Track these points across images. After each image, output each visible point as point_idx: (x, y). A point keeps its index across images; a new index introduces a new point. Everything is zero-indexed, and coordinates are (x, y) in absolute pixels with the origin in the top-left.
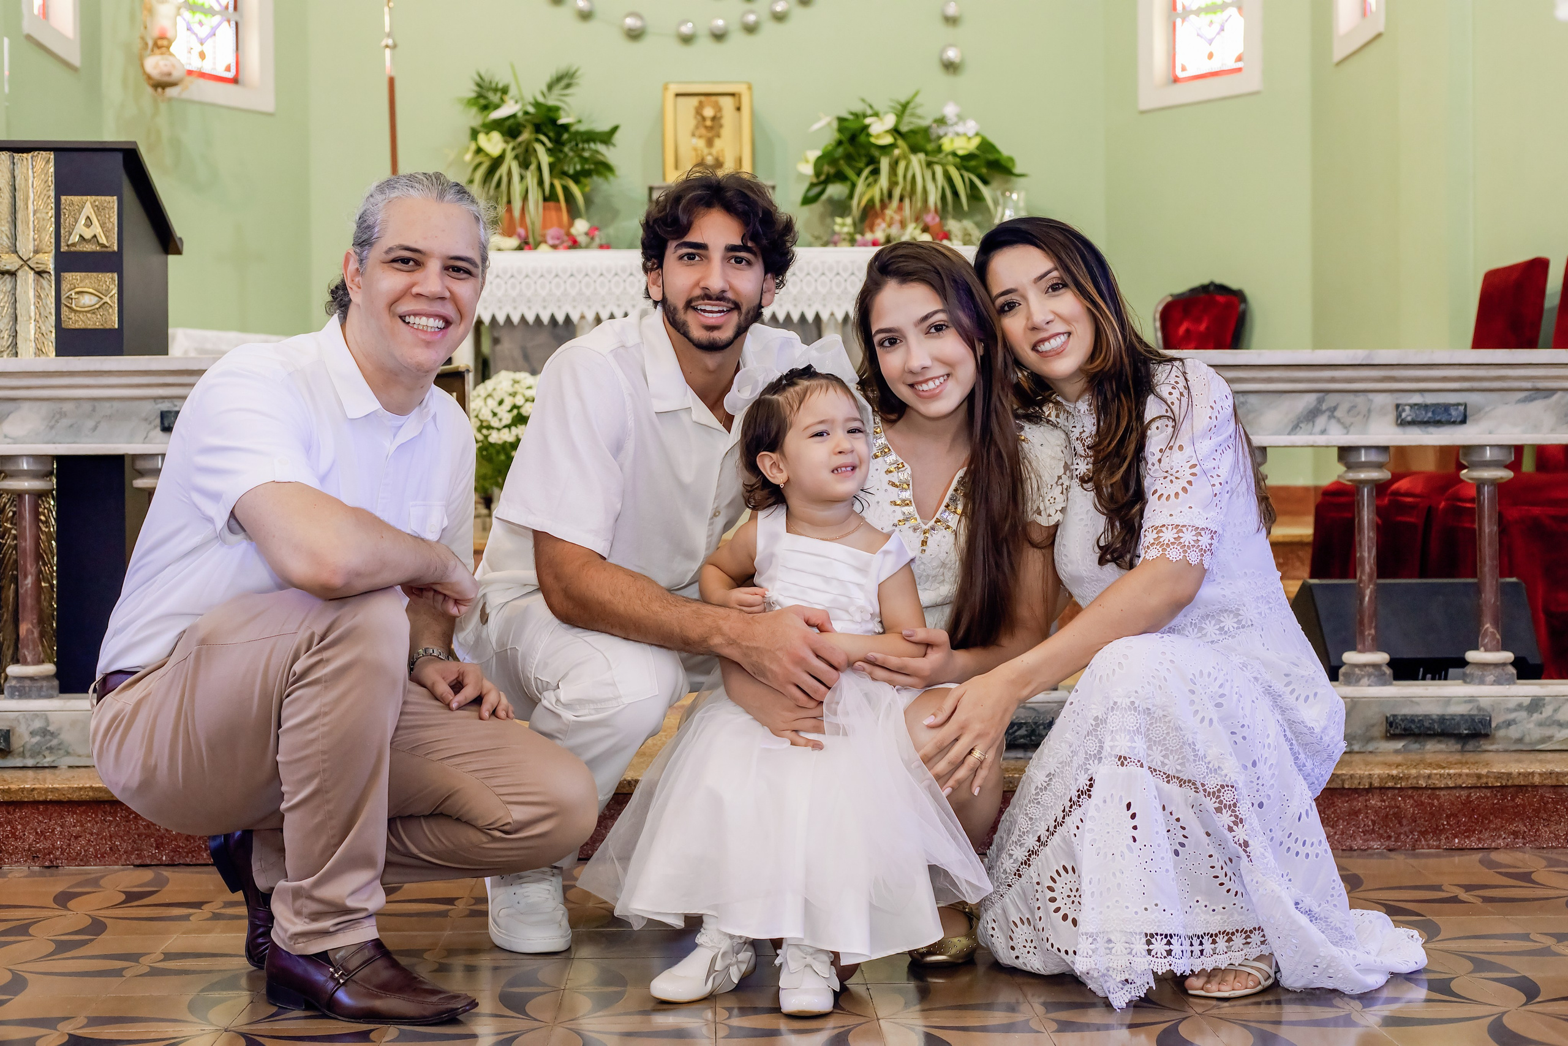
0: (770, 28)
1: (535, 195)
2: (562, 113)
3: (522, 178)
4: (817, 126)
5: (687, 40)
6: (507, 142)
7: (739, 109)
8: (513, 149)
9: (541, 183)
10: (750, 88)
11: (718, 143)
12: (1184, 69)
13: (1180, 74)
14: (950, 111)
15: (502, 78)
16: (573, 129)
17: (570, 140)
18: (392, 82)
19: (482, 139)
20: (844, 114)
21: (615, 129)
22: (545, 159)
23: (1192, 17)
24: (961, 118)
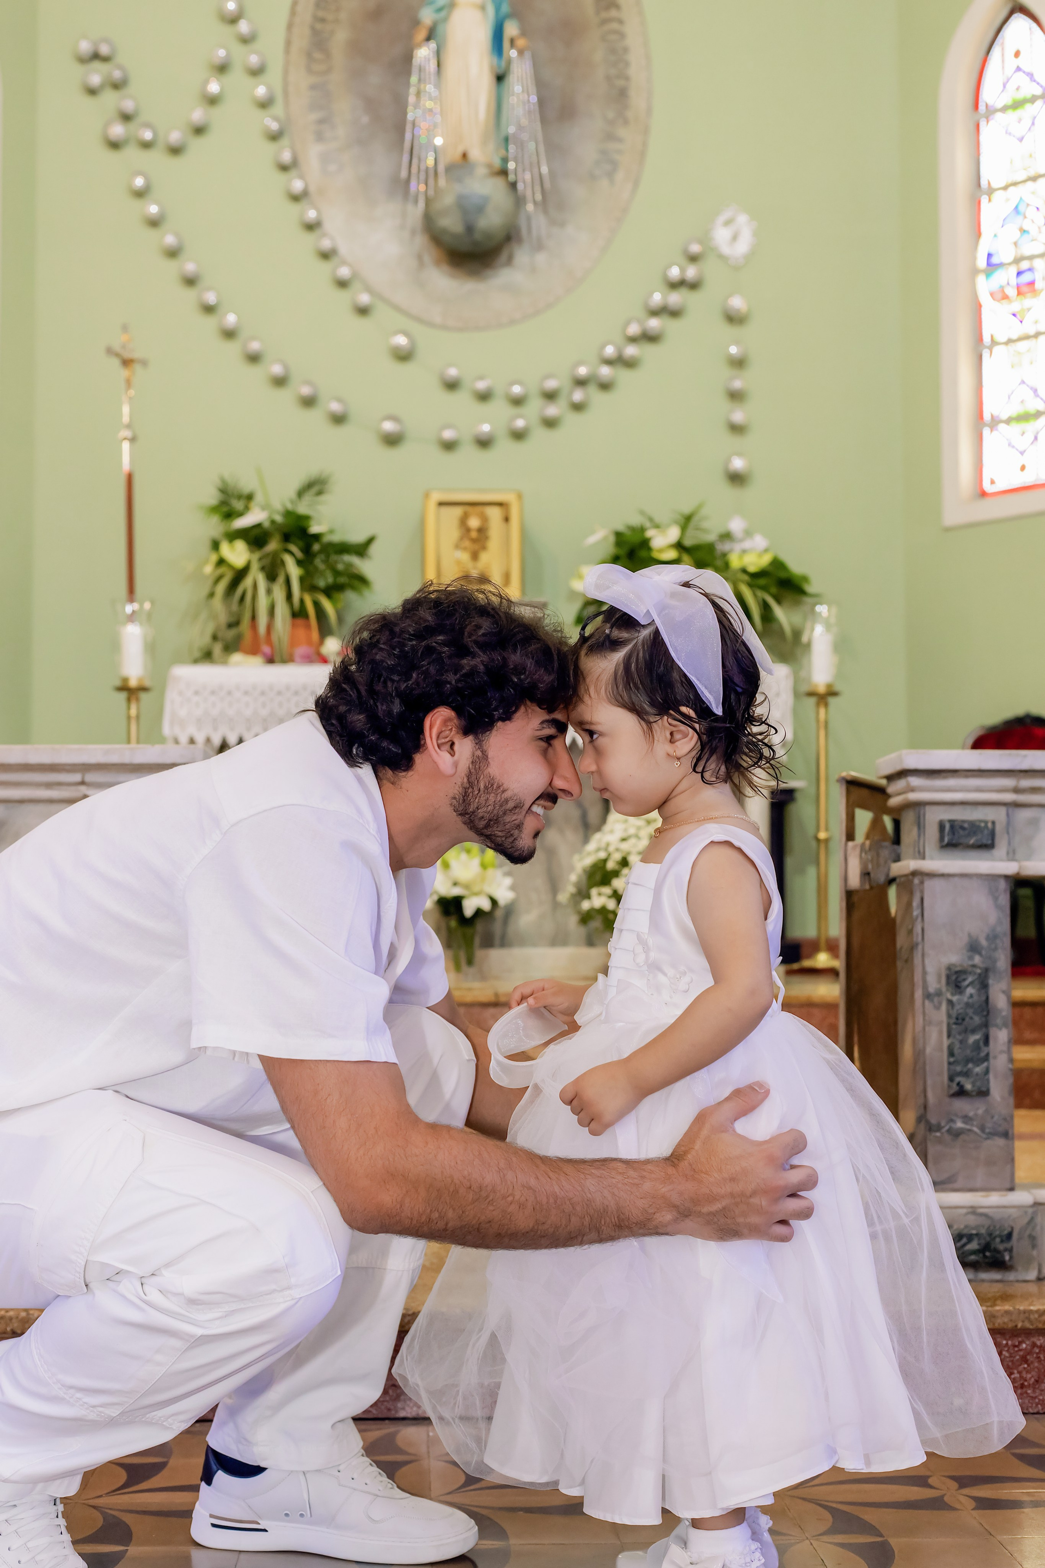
0: (540, 434)
1: (282, 611)
2: (312, 523)
3: (269, 592)
4: (592, 539)
5: (449, 446)
6: (252, 551)
7: (507, 519)
8: (260, 559)
9: (289, 596)
10: (520, 496)
11: (484, 557)
12: (993, 482)
13: (987, 487)
14: (736, 526)
15: (247, 484)
16: (326, 539)
17: (320, 552)
18: (130, 479)
19: (226, 550)
20: (621, 528)
21: (370, 541)
22: (294, 571)
23: (1002, 427)
24: (748, 534)
